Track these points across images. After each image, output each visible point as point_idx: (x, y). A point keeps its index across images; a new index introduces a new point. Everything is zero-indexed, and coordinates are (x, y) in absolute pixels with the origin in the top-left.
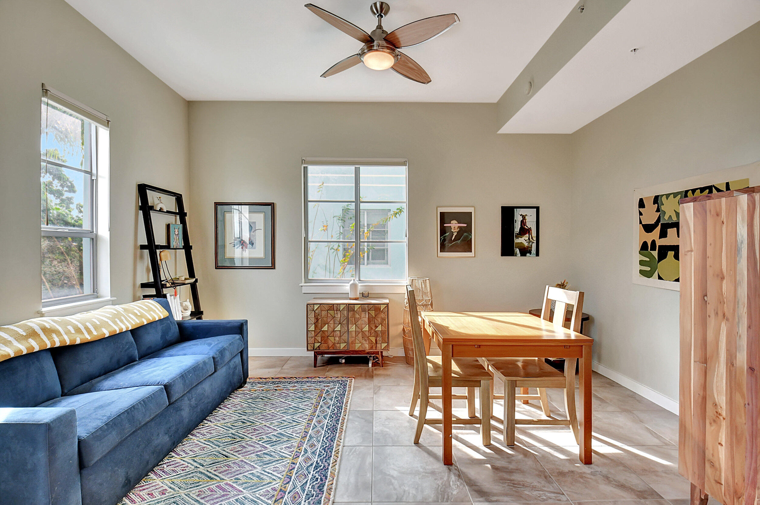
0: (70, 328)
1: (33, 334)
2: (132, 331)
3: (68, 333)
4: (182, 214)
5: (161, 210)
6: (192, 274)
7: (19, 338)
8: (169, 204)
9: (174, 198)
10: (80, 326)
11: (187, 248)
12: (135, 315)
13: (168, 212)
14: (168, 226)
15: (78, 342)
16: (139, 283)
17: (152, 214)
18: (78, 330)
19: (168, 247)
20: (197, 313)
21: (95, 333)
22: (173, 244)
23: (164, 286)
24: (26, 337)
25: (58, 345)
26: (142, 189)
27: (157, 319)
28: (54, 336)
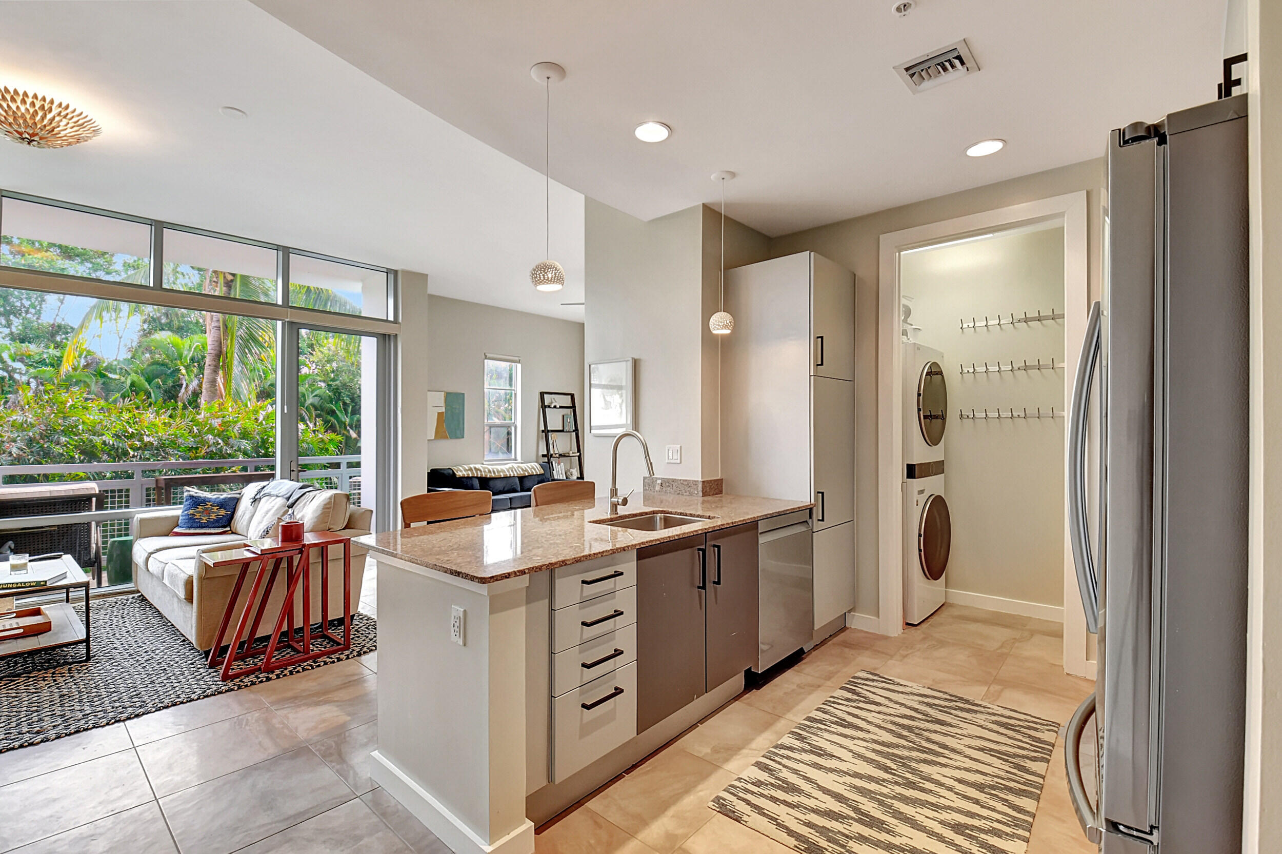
0: (487, 470)
1: (471, 469)
2: (518, 477)
3: (485, 472)
4: (573, 407)
5: (555, 407)
6: (579, 451)
7: (466, 470)
8: (567, 401)
9: (570, 396)
10: (491, 470)
11: (576, 430)
12: (522, 469)
13: (561, 407)
14: (563, 416)
15: (488, 476)
16: (541, 453)
17: (547, 410)
18: (490, 471)
19: (562, 431)
20: (582, 477)
21: (497, 474)
22: (566, 429)
23: (551, 456)
24: (468, 470)
25: (479, 476)
26: (542, 394)
27: (535, 474)
28: (479, 472)
